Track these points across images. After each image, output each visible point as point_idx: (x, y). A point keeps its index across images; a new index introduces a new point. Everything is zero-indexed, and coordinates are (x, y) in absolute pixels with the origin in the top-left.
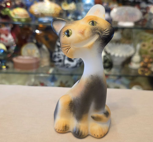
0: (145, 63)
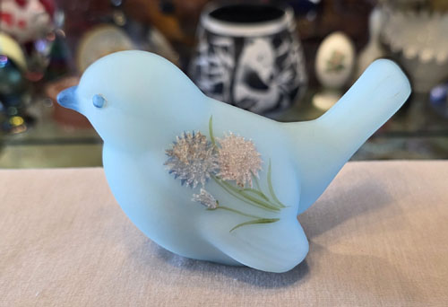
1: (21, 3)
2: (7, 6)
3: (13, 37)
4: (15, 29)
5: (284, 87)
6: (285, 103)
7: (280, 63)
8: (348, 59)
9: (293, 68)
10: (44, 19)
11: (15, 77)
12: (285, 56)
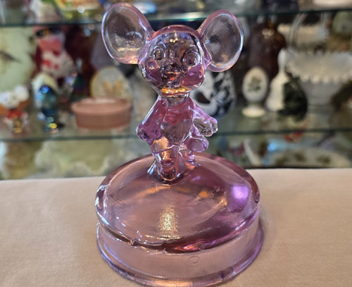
1: (56, 53)
2: (47, 56)
3: (51, 75)
4: (53, 70)
5: (221, 102)
6: (222, 111)
7: (217, 86)
8: (264, 84)
9: (226, 89)
10: (70, 62)
11: (53, 99)
12: (221, 81)
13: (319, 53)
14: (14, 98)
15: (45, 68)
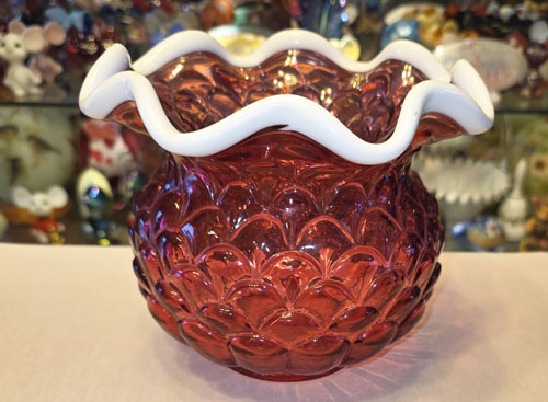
0: (539, 221)
1: (110, 143)
2: (97, 146)
3: (102, 172)
4: (104, 165)
10: (128, 157)
13: (459, 161)
14: (45, 203)
15: (93, 161)
